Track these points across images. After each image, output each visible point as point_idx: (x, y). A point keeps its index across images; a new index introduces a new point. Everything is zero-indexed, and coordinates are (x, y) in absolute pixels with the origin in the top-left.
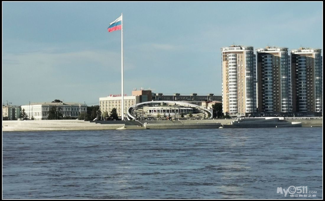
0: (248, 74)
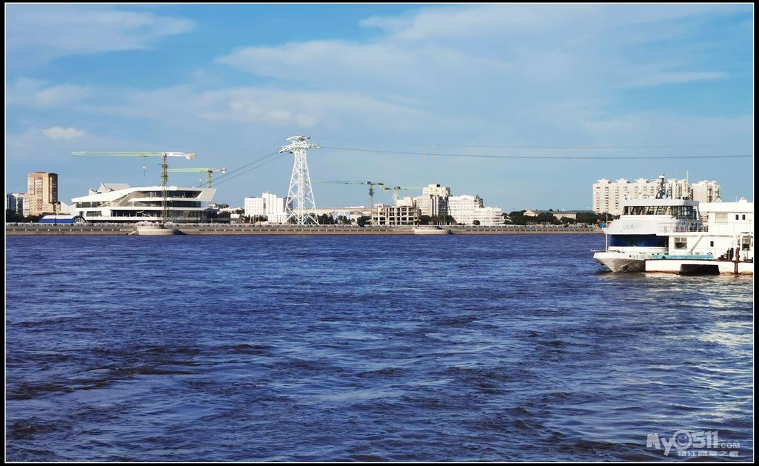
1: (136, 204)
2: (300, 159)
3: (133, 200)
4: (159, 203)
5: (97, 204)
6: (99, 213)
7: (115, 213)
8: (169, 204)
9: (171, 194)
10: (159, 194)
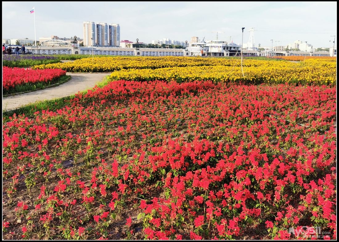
0: (92, 32)
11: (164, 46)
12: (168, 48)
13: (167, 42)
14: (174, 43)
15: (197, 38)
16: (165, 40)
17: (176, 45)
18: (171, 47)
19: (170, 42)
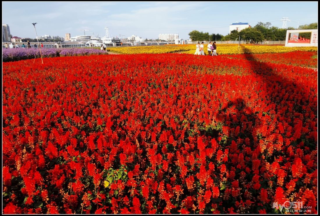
1: (81, 39)
2: (107, 31)
3: (80, 38)
4: (84, 38)
5: (74, 39)
6: (75, 40)
7: (77, 40)
8: (86, 38)
9: (86, 37)
10: (84, 37)
11: (46, 40)
12: (50, 42)
13: (47, 37)
14: (53, 37)
15: (70, 34)
16: (46, 36)
17: (55, 39)
18: (52, 41)
19: (50, 37)
